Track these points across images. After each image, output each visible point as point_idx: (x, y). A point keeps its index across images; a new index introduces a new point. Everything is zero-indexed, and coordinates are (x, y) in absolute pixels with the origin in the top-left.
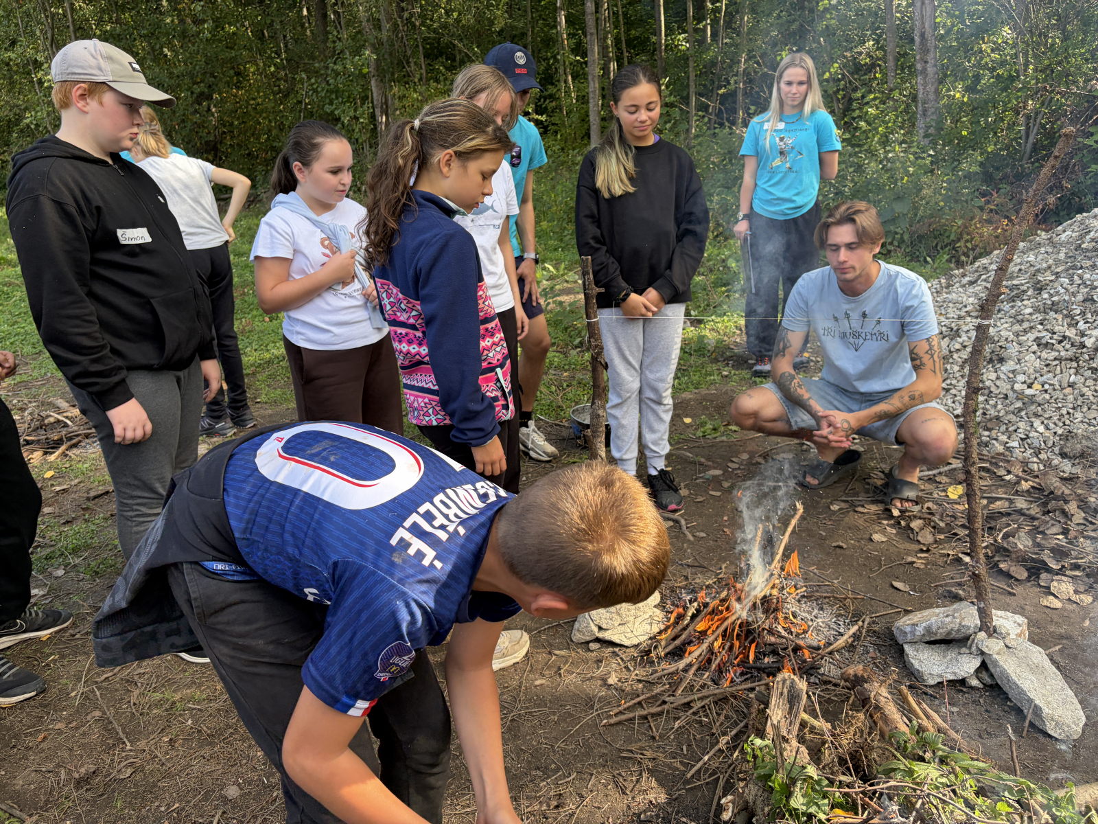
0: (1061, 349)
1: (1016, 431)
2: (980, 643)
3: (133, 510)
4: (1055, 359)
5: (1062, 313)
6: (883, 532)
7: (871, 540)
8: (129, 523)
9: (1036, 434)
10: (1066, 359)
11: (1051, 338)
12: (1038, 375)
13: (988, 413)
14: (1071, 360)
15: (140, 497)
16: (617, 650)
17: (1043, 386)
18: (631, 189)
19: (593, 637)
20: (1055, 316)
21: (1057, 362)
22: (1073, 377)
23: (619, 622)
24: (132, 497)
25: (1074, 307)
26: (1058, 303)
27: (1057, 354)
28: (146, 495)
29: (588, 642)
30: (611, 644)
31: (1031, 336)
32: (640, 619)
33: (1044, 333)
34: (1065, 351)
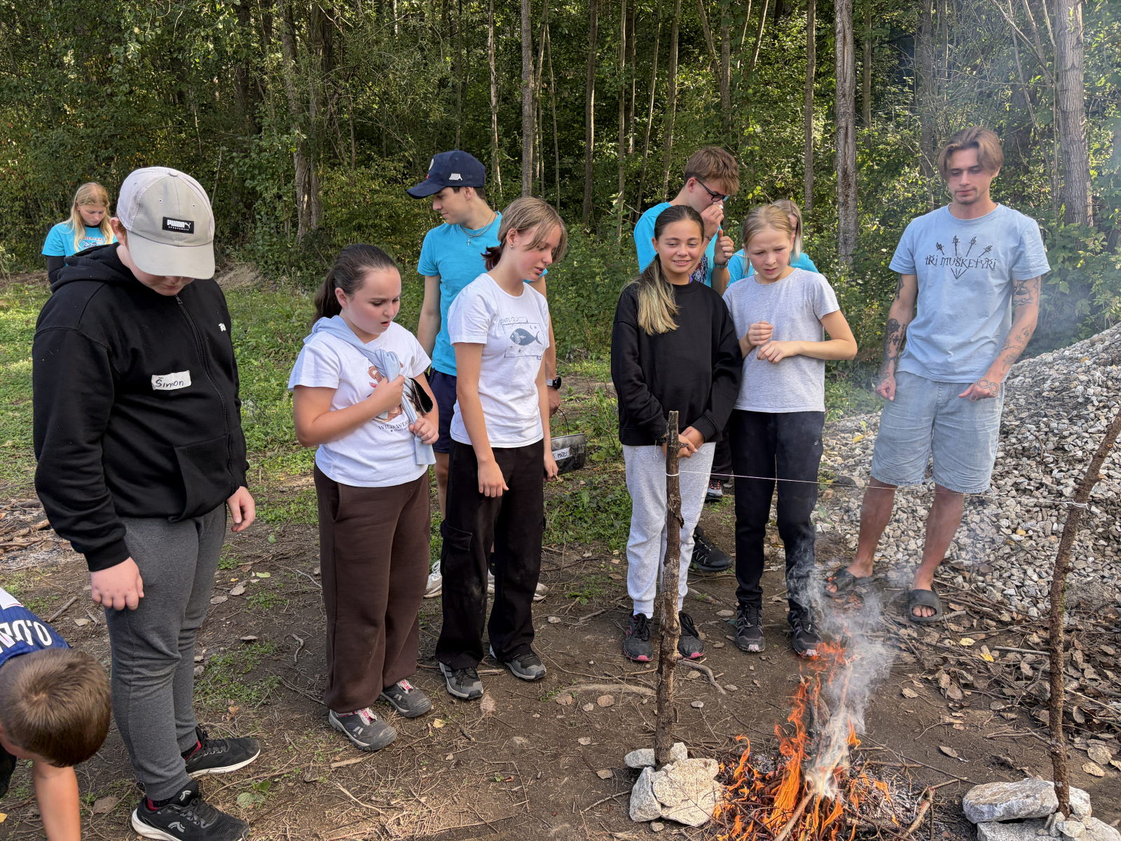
0: (1039, 496)
1: (1009, 577)
2: (1060, 825)
3: (132, 673)
4: (1036, 506)
5: (1035, 460)
6: (912, 687)
7: (903, 696)
8: (127, 688)
9: (1032, 583)
10: (1046, 507)
11: (1029, 485)
12: (1020, 521)
13: (978, 556)
14: (1050, 507)
15: (142, 658)
16: (683, 830)
17: (1027, 532)
18: (674, 327)
19: (657, 816)
20: (1028, 462)
21: (1038, 509)
22: (1055, 525)
23: (682, 798)
24: (133, 658)
25: (1046, 454)
26: (1029, 450)
27: (1036, 500)
28: (150, 655)
29: (649, 822)
30: (676, 824)
31: (1009, 481)
32: (702, 794)
33: (1021, 479)
34: (1043, 498)
